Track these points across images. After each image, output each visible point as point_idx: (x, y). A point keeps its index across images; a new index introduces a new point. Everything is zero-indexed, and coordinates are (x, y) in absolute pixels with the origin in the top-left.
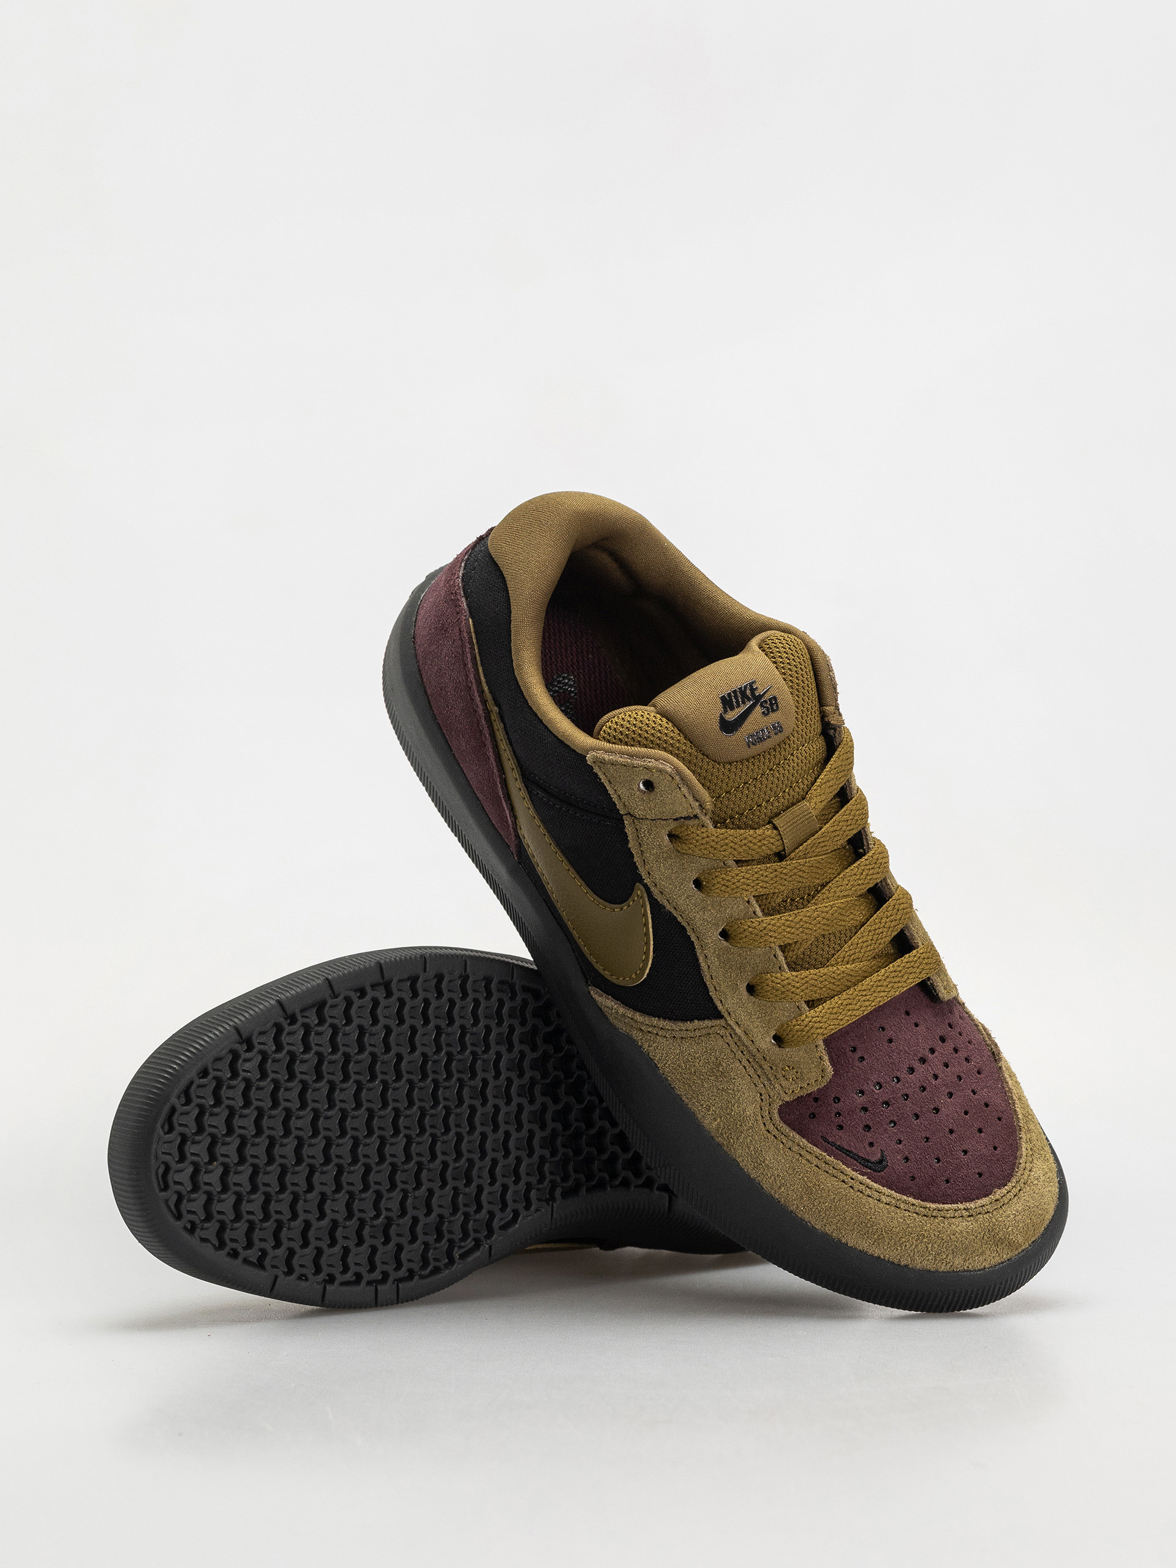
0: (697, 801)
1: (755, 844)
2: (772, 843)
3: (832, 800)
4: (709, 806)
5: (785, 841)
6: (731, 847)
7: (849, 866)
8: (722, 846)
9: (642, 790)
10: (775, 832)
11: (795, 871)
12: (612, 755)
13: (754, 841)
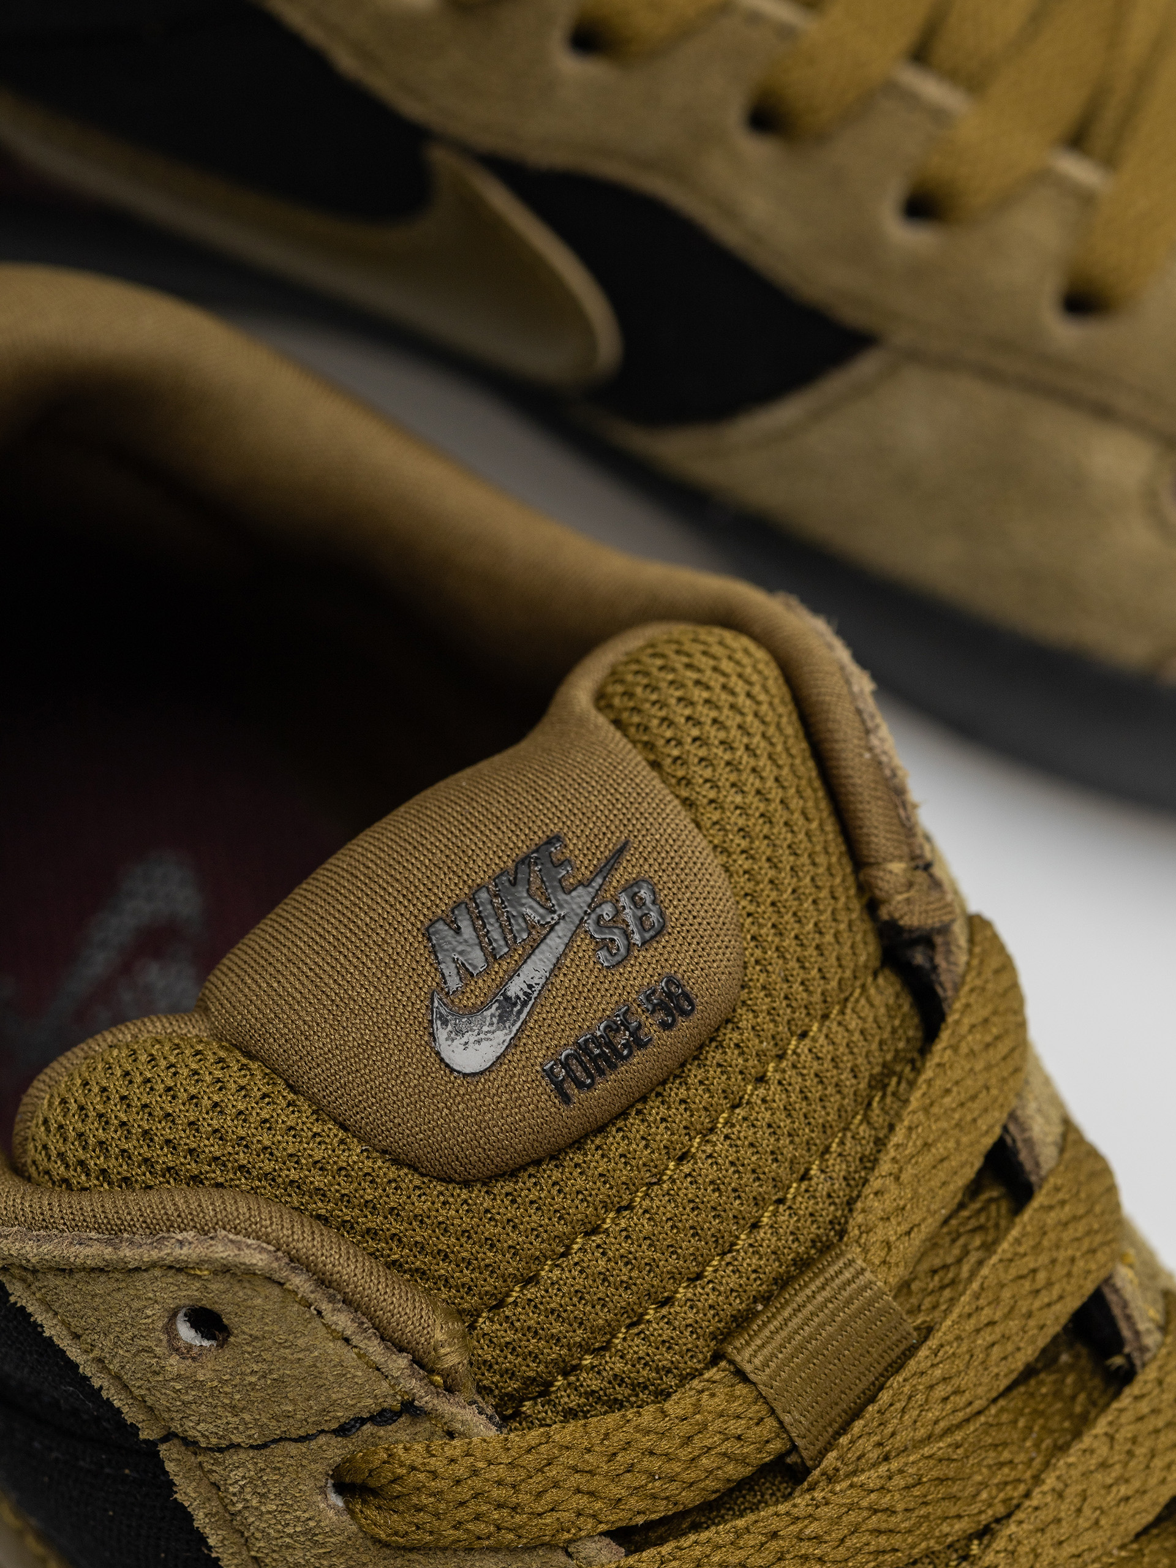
0: (401, 1350)
1: (668, 1457)
2: (739, 1438)
3: (962, 1206)
4: (452, 1358)
5: (787, 1419)
6: (578, 1491)
7: (1077, 1435)
8: (539, 1495)
9: (190, 1347)
10: (741, 1389)
11: (853, 1516)
12: (49, 1239)
13: (664, 1445)
